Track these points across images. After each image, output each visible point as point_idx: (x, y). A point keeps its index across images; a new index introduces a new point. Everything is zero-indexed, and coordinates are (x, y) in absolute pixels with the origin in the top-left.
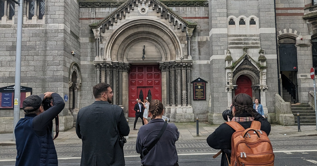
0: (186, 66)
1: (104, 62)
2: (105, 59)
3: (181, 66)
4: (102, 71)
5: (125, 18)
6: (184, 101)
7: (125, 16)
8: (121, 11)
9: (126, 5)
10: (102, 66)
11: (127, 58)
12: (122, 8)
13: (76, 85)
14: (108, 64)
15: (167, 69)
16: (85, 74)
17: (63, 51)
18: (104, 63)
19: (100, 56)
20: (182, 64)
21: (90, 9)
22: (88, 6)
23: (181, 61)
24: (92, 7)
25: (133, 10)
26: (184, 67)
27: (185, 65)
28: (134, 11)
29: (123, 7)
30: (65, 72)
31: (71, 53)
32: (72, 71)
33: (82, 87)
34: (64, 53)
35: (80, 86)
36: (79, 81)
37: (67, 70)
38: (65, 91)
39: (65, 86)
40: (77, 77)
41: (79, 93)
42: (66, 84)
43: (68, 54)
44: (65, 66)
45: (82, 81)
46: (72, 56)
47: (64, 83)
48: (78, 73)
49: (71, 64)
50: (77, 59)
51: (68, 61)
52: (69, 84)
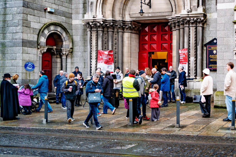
0: (196, 22)
1: (93, 20)
2: (95, 16)
3: (189, 21)
4: (93, 32)
10: (92, 26)
11: (129, 14)
13: (62, 50)
14: (99, 22)
15: (177, 27)
16: (77, 36)
17: (23, 8)
18: (94, 22)
19: (90, 12)
20: (188, 19)
26: (192, 23)
27: (193, 20)
30: (25, 34)
31: (44, 11)
32: (47, 32)
33: (73, 53)
34: (23, 10)
35: (72, 52)
36: (69, 45)
37: (32, 31)
38: (27, 57)
39: (27, 51)
40: (64, 40)
41: (69, 60)
42: (29, 50)
43: (36, 11)
44: (27, 27)
45: (74, 45)
46: (47, 13)
47: (23, 48)
48: (64, 34)
49: (45, 24)
50: (63, 17)
51: (35, 21)
52: (38, 48)
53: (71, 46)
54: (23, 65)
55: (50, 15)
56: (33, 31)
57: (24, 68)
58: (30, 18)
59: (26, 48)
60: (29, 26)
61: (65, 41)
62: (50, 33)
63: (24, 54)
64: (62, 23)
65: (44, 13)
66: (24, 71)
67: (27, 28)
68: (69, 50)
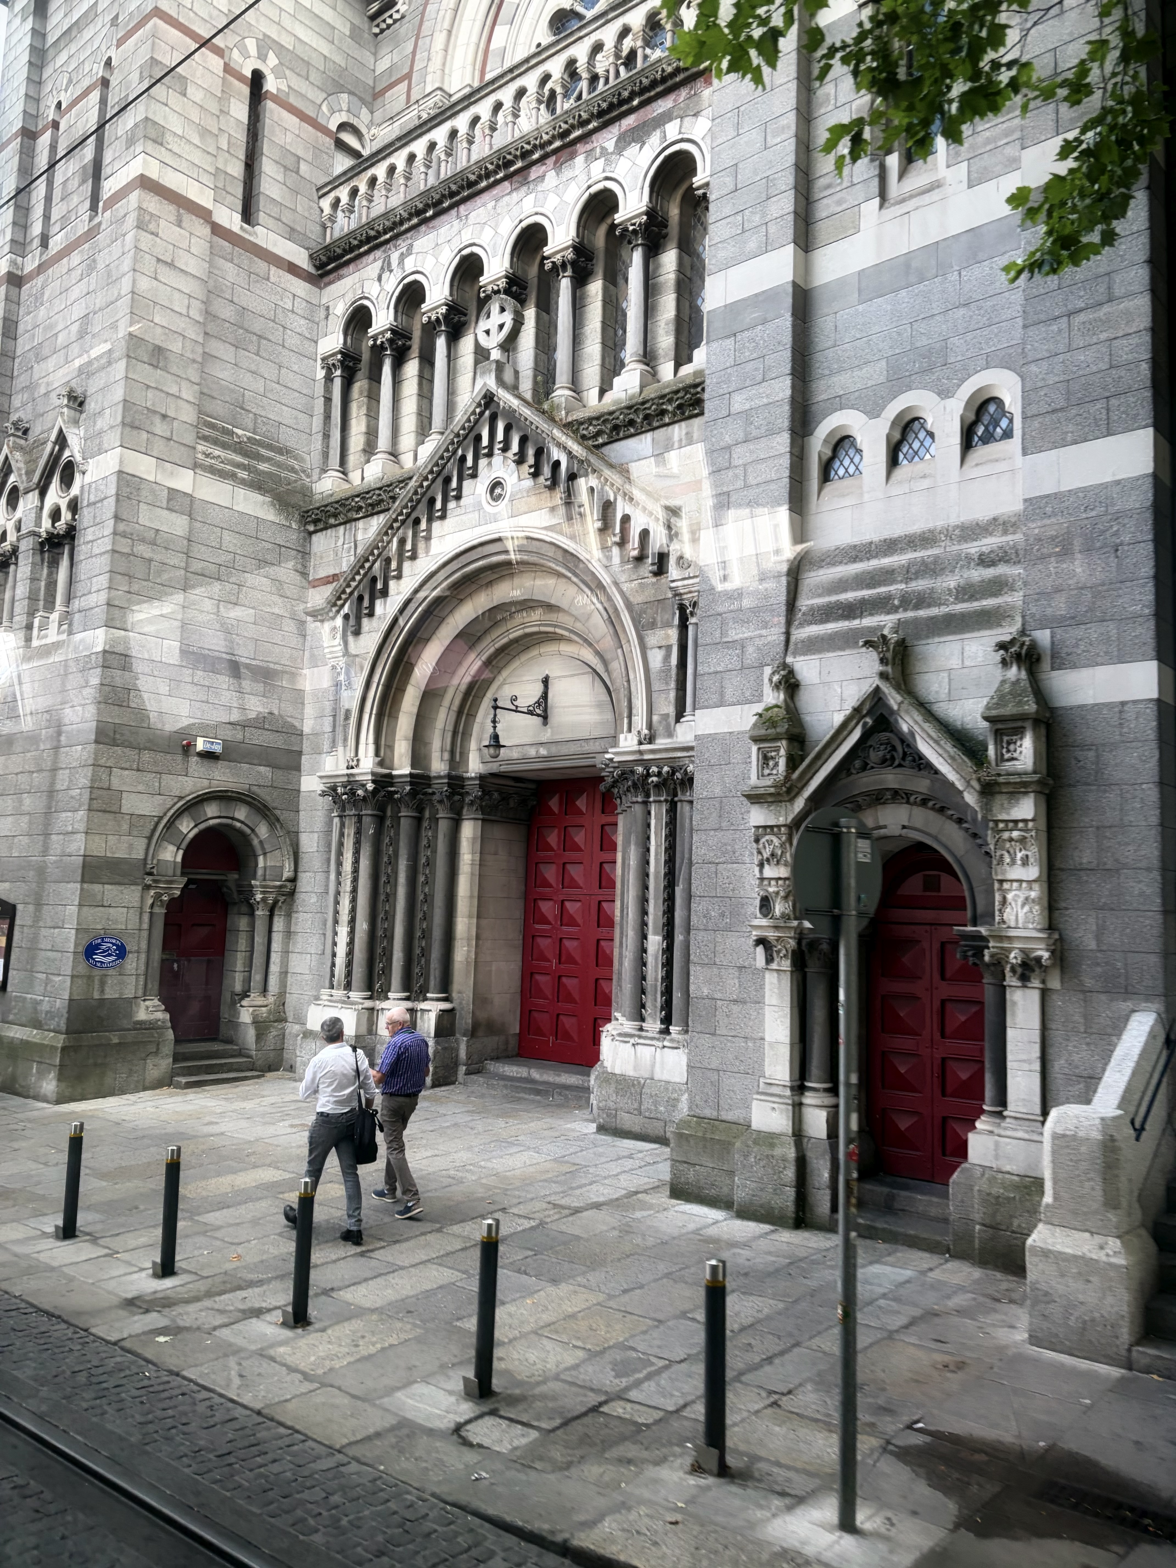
3: (643, 780)
5: (427, 550)
6: (654, 1002)
7: (428, 538)
8: (413, 516)
9: (425, 484)
12: (411, 500)
17: (94, 746)
21: (341, 529)
22: (332, 521)
23: (640, 752)
24: (345, 523)
25: (458, 498)
26: (657, 788)
27: (659, 774)
28: (463, 501)
29: (416, 493)
30: (97, 838)
31: (180, 751)
32: (187, 827)
33: (297, 896)
34: (96, 754)
35: (292, 893)
36: (282, 867)
37: (125, 827)
38: (97, 920)
39: (99, 897)
40: (259, 851)
41: (279, 924)
42: (110, 892)
43: (146, 756)
44: (105, 811)
45: (301, 869)
46: (195, 759)
47: (85, 886)
48: (263, 830)
49: (181, 798)
50: (262, 769)
51: (141, 788)
52: (147, 887)
53: (287, 873)
54: (81, 949)
55: (206, 762)
56: (131, 825)
57: (82, 958)
58: (121, 779)
59: (97, 887)
60: (114, 809)
61: (265, 854)
62: (202, 826)
63: (85, 909)
64: (254, 789)
65: (179, 758)
66: (83, 968)
67: (107, 815)
68: (281, 887)
